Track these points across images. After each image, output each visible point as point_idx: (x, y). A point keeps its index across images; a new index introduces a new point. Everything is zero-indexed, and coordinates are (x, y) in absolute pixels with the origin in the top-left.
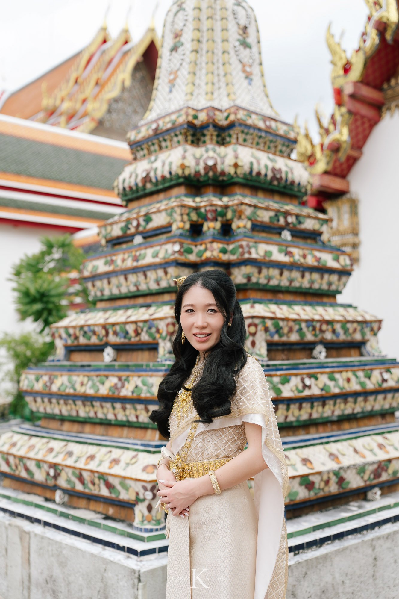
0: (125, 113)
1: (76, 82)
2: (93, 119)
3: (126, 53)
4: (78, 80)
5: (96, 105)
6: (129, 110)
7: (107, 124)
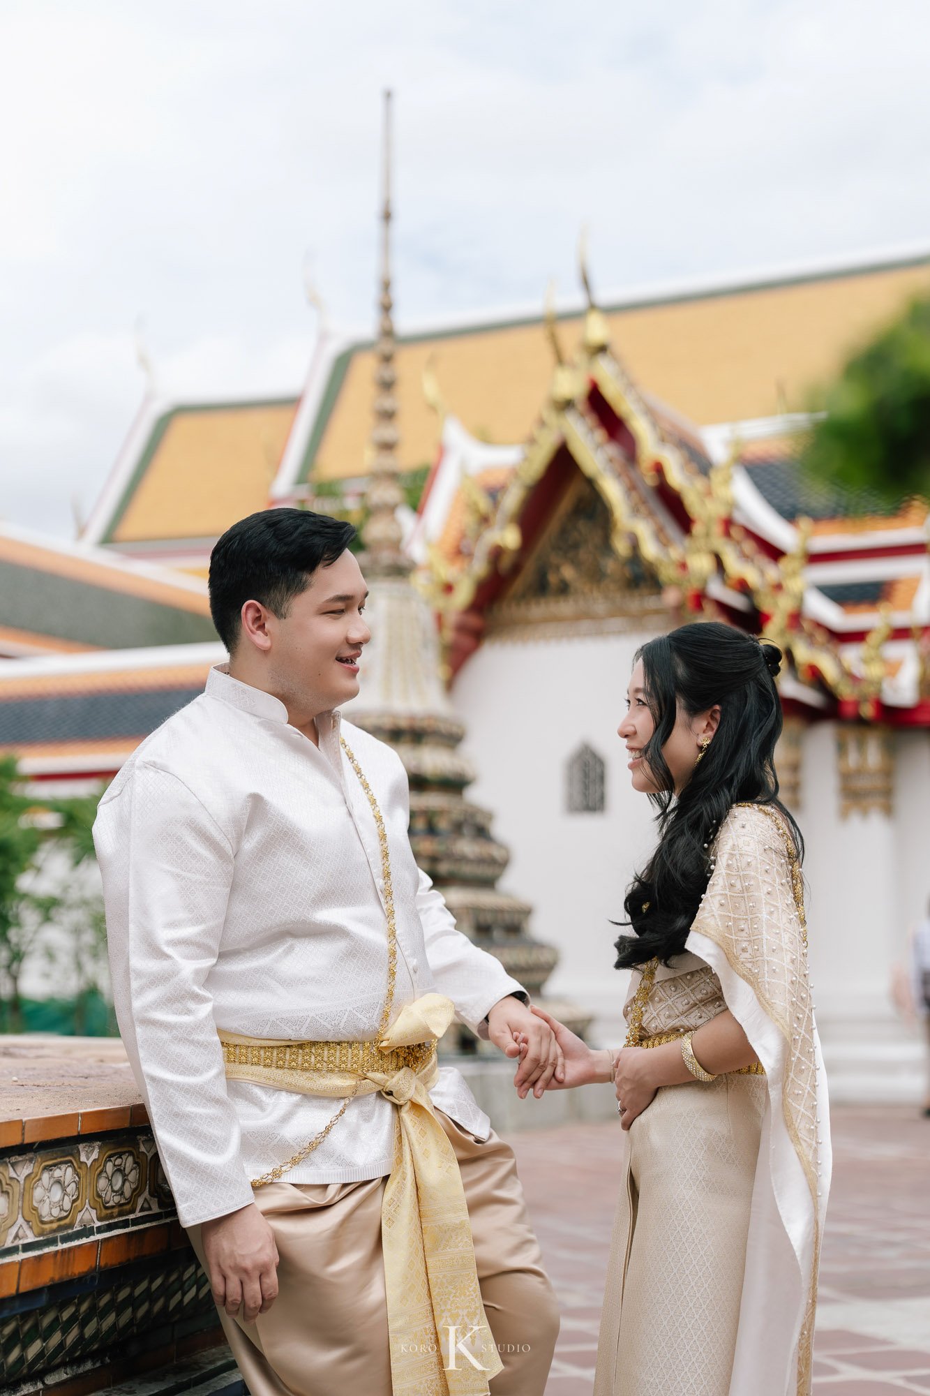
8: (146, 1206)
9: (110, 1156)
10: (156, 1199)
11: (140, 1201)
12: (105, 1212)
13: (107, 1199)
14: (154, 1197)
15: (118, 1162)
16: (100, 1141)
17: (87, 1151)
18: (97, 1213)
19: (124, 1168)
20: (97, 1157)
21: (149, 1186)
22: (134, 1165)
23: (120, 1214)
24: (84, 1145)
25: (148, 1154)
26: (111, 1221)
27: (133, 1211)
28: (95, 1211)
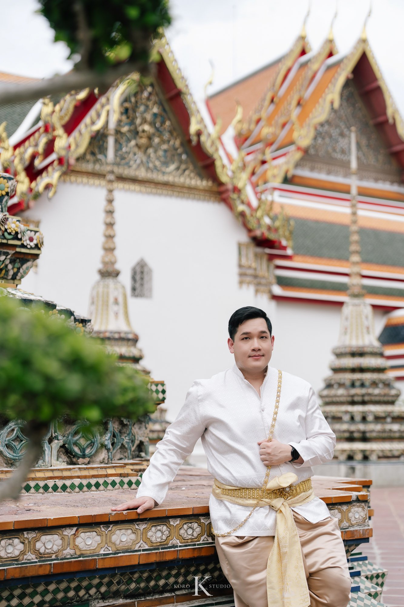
0: (331, 137)
1: (272, 101)
2: (299, 149)
3: (329, 68)
4: (275, 100)
5: (303, 132)
6: (335, 132)
7: (312, 151)
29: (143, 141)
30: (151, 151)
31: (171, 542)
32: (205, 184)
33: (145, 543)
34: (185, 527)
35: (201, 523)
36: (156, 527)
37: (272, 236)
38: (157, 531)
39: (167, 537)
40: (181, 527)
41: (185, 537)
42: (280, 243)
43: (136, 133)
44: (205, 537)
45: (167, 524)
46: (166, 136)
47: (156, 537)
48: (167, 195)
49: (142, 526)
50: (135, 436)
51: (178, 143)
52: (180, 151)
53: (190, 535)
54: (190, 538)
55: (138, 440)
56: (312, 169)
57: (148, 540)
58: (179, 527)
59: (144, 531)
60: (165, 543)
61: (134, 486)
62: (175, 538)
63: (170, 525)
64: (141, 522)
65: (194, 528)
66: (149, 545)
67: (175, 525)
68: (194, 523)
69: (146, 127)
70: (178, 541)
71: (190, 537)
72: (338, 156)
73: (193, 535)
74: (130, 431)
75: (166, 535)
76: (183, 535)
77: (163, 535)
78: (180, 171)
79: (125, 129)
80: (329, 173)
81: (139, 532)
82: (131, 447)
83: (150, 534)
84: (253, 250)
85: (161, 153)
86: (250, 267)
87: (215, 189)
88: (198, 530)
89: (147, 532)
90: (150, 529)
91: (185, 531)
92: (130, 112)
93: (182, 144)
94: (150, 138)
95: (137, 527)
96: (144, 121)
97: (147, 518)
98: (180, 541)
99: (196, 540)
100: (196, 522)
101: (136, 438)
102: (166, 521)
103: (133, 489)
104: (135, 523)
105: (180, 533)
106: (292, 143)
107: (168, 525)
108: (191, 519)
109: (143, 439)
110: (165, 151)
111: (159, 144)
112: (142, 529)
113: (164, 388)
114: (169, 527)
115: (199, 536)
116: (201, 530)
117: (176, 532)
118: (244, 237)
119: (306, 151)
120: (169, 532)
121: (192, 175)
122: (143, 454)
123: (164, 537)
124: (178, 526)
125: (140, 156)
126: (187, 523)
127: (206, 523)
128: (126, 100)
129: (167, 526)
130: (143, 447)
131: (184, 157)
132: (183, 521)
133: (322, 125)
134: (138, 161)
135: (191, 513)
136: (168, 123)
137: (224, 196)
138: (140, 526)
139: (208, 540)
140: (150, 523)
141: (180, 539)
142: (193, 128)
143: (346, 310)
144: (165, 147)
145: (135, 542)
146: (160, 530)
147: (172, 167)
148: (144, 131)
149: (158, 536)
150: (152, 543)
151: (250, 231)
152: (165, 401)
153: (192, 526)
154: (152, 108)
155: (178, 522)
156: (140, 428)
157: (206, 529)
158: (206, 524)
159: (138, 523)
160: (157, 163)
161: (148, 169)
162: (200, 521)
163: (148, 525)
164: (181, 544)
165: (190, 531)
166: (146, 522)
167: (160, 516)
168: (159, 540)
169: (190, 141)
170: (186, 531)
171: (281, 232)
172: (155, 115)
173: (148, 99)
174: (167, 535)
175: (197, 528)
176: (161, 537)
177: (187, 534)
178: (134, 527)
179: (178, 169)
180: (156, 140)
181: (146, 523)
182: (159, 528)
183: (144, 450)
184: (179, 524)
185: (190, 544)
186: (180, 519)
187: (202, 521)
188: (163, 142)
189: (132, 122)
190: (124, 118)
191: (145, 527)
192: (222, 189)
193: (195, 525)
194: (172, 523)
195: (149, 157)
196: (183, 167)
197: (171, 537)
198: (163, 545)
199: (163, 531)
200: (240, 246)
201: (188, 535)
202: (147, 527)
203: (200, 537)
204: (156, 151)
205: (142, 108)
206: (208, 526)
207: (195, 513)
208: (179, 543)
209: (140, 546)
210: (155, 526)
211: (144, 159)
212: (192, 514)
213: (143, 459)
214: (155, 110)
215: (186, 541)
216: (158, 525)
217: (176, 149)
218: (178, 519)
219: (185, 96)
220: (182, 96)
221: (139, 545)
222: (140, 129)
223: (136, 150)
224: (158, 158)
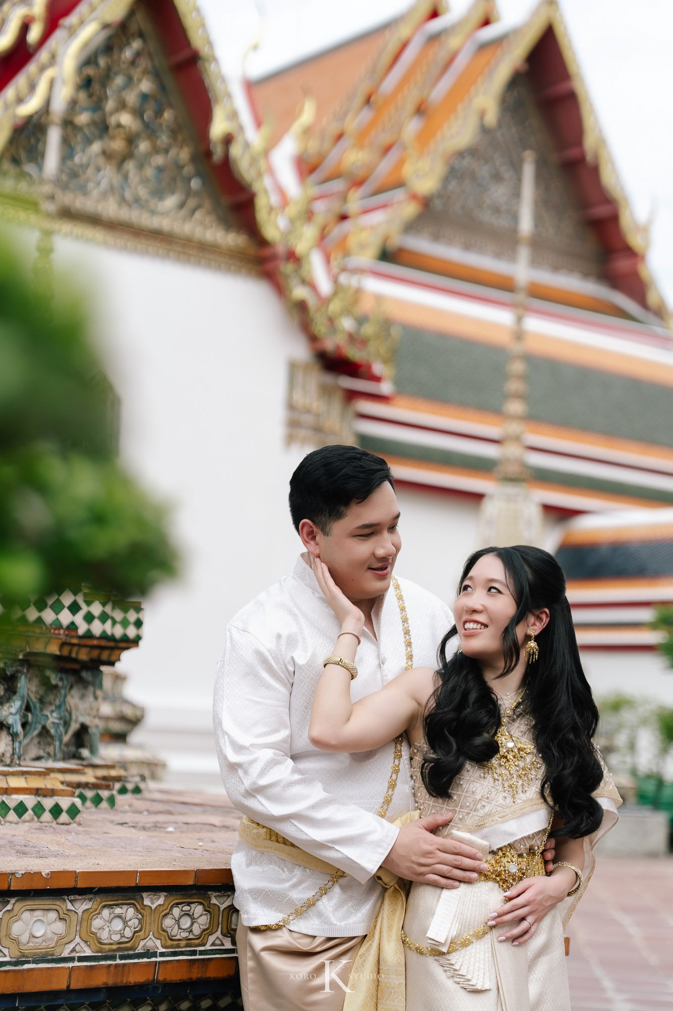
0: (474, 179)
1: (368, 101)
2: (414, 197)
3: (483, 47)
4: (372, 99)
5: (425, 164)
6: (484, 171)
7: (438, 204)
8: (218, 942)
9: (178, 904)
10: (230, 939)
11: (212, 939)
12: (169, 943)
13: (174, 933)
14: (227, 937)
15: (186, 908)
16: (166, 892)
17: (152, 898)
18: (161, 943)
19: (193, 914)
20: (162, 903)
21: (222, 929)
22: (205, 913)
23: (187, 946)
24: (149, 893)
25: (220, 906)
26: (177, 950)
27: (204, 945)
28: (159, 941)
29: (118, 145)
30: (130, 166)
31: (142, 943)
32: (232, 239)
33: (86, 942)
34: (176, 911)
35: (212, 906)
36: (112, 908)
37: (354, 354)
38: (112, 919)
39: (135, 932)
40: (167, 911)
41: (175, 934)
42: (369, 367)
43: (103, 128)
44: (218, 938)
45: (136, 903)
46: (164, 139)
47: (110, 931)
48: (157, 255)
49: (82, 906)
50: (70, 714)
51: (184, 154)
52: (189, 170)
53: (184, 929)
54: (184, 937)
55: (76, 721)
56: (436, 238)
57: (91, 938)
58: (162, 912)
59: (86, 916)
60: (128, 945)
61: (64, 817)
62: (151, 936)
63: (142, 906)
64: (80, 895)
65: (196, 916)
66: (94, 948)
67: (153, 907)
68: (197, 904)
69: (126, 119)
70: (158, 943)
71: (185, 935)
72: (486, 217)
73: (191, 931)
74: (62, 699)
75: (132, 928)
76: (169, 930)
77: (127, 928)
78: (183, 212)
79: (83, 118)
80: (467, 247)
81: (74, 918)
82: (61, 735)
83: (97, 923)
84: (316, 378)
85: (149, 172)
86: (308, 411)
87: (252, 251)
88: (204, 920)
89: (91, 919)
90: (99, 914)
91: (174, 921)
92: (96, 87)
93: (194, 159)
94: (131, 140)
95: (70, 906)
96: (122, 106)
97: (94, 888)
98: (163, 942)
99: (197, 942)
100: (201, 903)
101: (74, 717)
102: (135, 896)
103: (63, 824)
104: (66, 898)
105: (163, 926)
106: (400, 184)
107: (138, 906)
108: (190, 896)
109: (87, 720)
110: (160, 170)
111: (148, 155)
112: (80, 911)
113: (141, 616)
114: (141, 910)
115: (205, 933)
116: (210, 921)
117: (154, 921)
118: (301, 351)
119: (426, 203)
120: (140, 921)
121: (208, 219)
122: (85, 752)
123: (128, 933)
124: (161, 909)
125: (108, 174)
126: (181, 903)
127: (222, 907)
128: (89, 61)
129: (137, 908)
130: (86, 738)
131: (195, 184)
132: (172, 898)
133: (461, 154)
134: (104, 184)
135: (191, 882)
136: (168, 115)
137: (270, 266)
138: (77, 905)
139: (223, 945)
140: (99, 900)
141: (163, 938)
142: (218, 127)
143: (490, 508)
144: (159, 160)
145: (62, 940)
146: (119, 917)
147: (171, 202)
148: (119, 126)
149: (115, 930)
150: (101, 943)
151: (313, 338)
152: (141, 643)
153: (192, 910)
154: (140, 80)
155: (161, 901)
156: (82, 697)
157: (220, 919)
158: (222, 909)
159: (72, 897)
160: (143, 192)
161: (123, 200)
162: (210, 901)
163: (95, 903)
164: (164, 950)
165: (186, 923)
166: (91, 896)
167: (122, 884)
168: (116, 938)
169: (208, 154)
170: (178, 922)
171: (372, 347)
172: (145, 97)
173: (133, 63)
174: (135, 928)
175: (201, 916)
176: (120, 930)
177: (179, 928)
178: (64, 908)
179: (182, 205)
180: (143, 146)
181: (90, 900)
182: (118, 911)
183: (87, 744)
184: (163, 905)
185: (184, 949)
186: (166, 894)
187: (214, 901)
188: (156, 150)
189: (97, 105)
190: (82, 96)
191: (87, 907)
192: (267, 252)
193: (198, 910)
194: (147, 902)
195: (126, 177)
196: (192, 202)
197: (143, 932)
198: (125, 950)
199: (128, 919)
200: (293, 368)
201: (180, 931)
202: (93, 907)
203: (206, 936)
204: (141, 167)
205: (119, 80)
206: (225, 912)
207: (199, 884)
208: (160, 946)
209: (73, 950)
210: (110, 906)
211: (117, 180)
212: (192, 884)
213: (84, 763)
214: (146, 86)
215: (176, 943)
216: (116, 905)
217: (180, 167)
218: (160, 894)
219: (206, 65)
220: (200, 63)
221: (71, 946)
222: (112, 121)
223: (101, 161)
224: (145, 181)
